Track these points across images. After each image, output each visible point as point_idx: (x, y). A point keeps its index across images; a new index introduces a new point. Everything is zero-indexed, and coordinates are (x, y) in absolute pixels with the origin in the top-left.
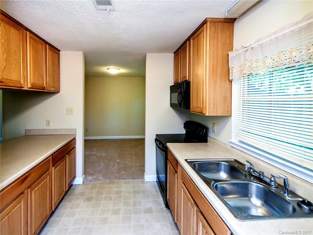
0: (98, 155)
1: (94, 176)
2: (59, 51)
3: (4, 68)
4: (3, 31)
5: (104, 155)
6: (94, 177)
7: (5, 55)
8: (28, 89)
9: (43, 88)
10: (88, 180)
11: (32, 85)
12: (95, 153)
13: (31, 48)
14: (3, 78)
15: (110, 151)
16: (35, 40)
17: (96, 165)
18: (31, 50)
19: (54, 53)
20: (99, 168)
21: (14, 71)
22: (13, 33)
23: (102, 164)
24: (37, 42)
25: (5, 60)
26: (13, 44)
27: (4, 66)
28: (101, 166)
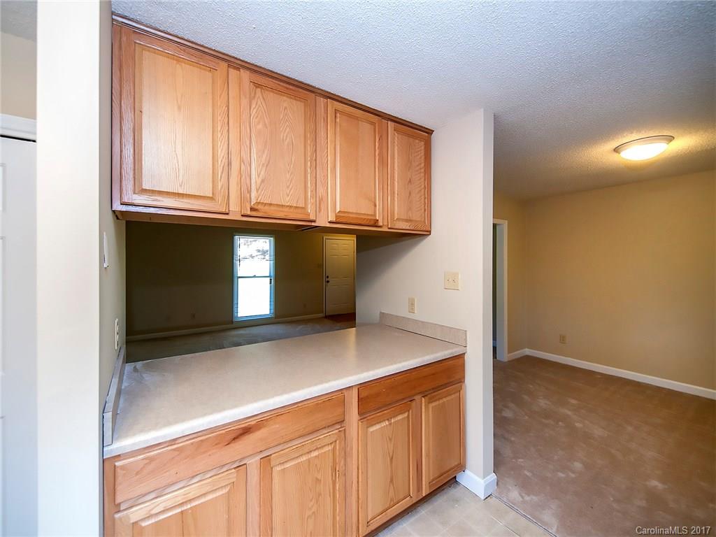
0: (577, 425)
1: (529, 495)
2: (430, 132)
3: (263, 181)
4: (259, 106)
5: (598, 432)
6: (527, 498)
7: (264, 156)
8: (328, 225)
9: (372, 223)
10: (505, 500)
11: (336, 216)
12: (569, 413)
13: (338, 135)
14: (259, 203)
15: (630, 429)
16: (350, 116)
17: (556, 457)
18: (338, 138)
19: (411, 140)
20: (561, 475)
21: (288, 187)
22: (286, 108)
23: (578, 465)
24: (357, 118)
25: (263, 164)
26: (287, 131)
27: (261, 176)
28: (574, 472)
